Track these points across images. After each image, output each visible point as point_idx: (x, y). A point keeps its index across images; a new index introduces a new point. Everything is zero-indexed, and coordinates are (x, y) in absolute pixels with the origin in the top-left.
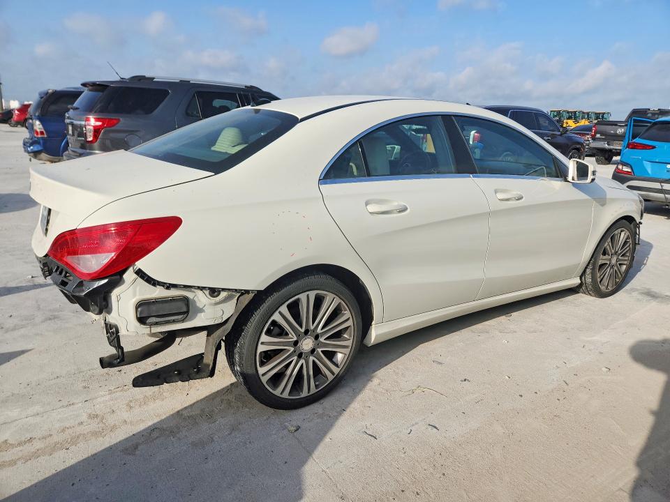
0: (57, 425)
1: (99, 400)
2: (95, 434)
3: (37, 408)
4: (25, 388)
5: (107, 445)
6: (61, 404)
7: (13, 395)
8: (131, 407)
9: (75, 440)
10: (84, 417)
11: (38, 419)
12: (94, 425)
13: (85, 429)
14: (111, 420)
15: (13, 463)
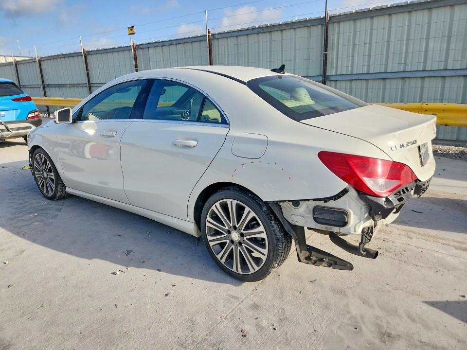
0: (429, 243)
1: (402, 242)
2: (414, 232)
3: (436, 255)
4: (440, 271)
5: (411, 227)
6: (422, 250)
7: (449, 270)
8: (391, 232)
9: (424, 235)
10: (414, 239)
11: (437, 250)
12: (412, 235)
13: (416, 236)
14: (403, 233)
15: (454, 241)
